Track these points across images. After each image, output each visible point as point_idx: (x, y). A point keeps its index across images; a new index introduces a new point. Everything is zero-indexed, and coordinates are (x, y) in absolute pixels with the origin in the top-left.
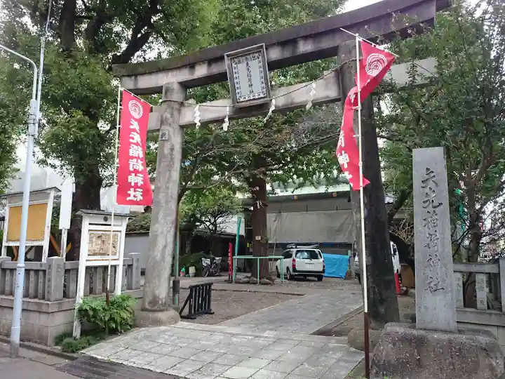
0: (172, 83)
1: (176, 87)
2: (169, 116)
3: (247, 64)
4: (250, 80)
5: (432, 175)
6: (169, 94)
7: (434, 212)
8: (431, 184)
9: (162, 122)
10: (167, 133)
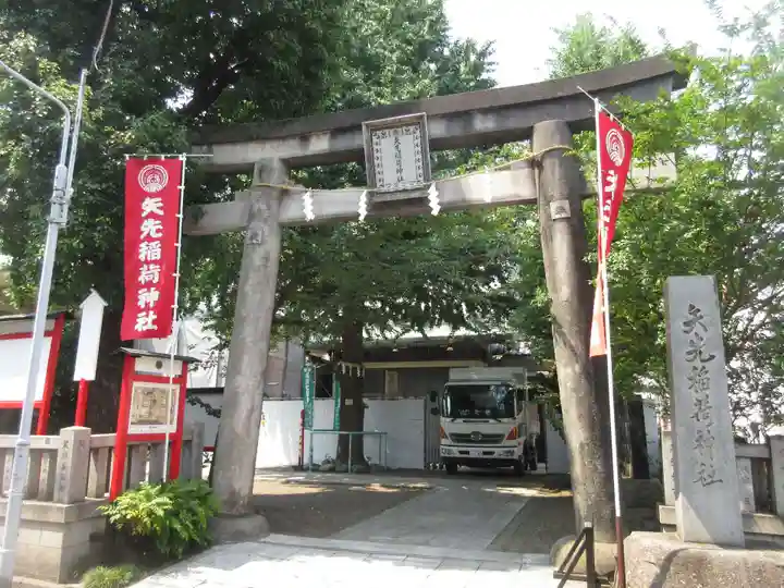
0: (271, 160)
1: (277, 165)
2: (264, 207)
3: (397, 140)
4: (399, 163)
5: (699, 314)
6: (264, 175)
7: (704, 367)
8: (698, 328)
9: (252, 216)
10: (260, 233)
